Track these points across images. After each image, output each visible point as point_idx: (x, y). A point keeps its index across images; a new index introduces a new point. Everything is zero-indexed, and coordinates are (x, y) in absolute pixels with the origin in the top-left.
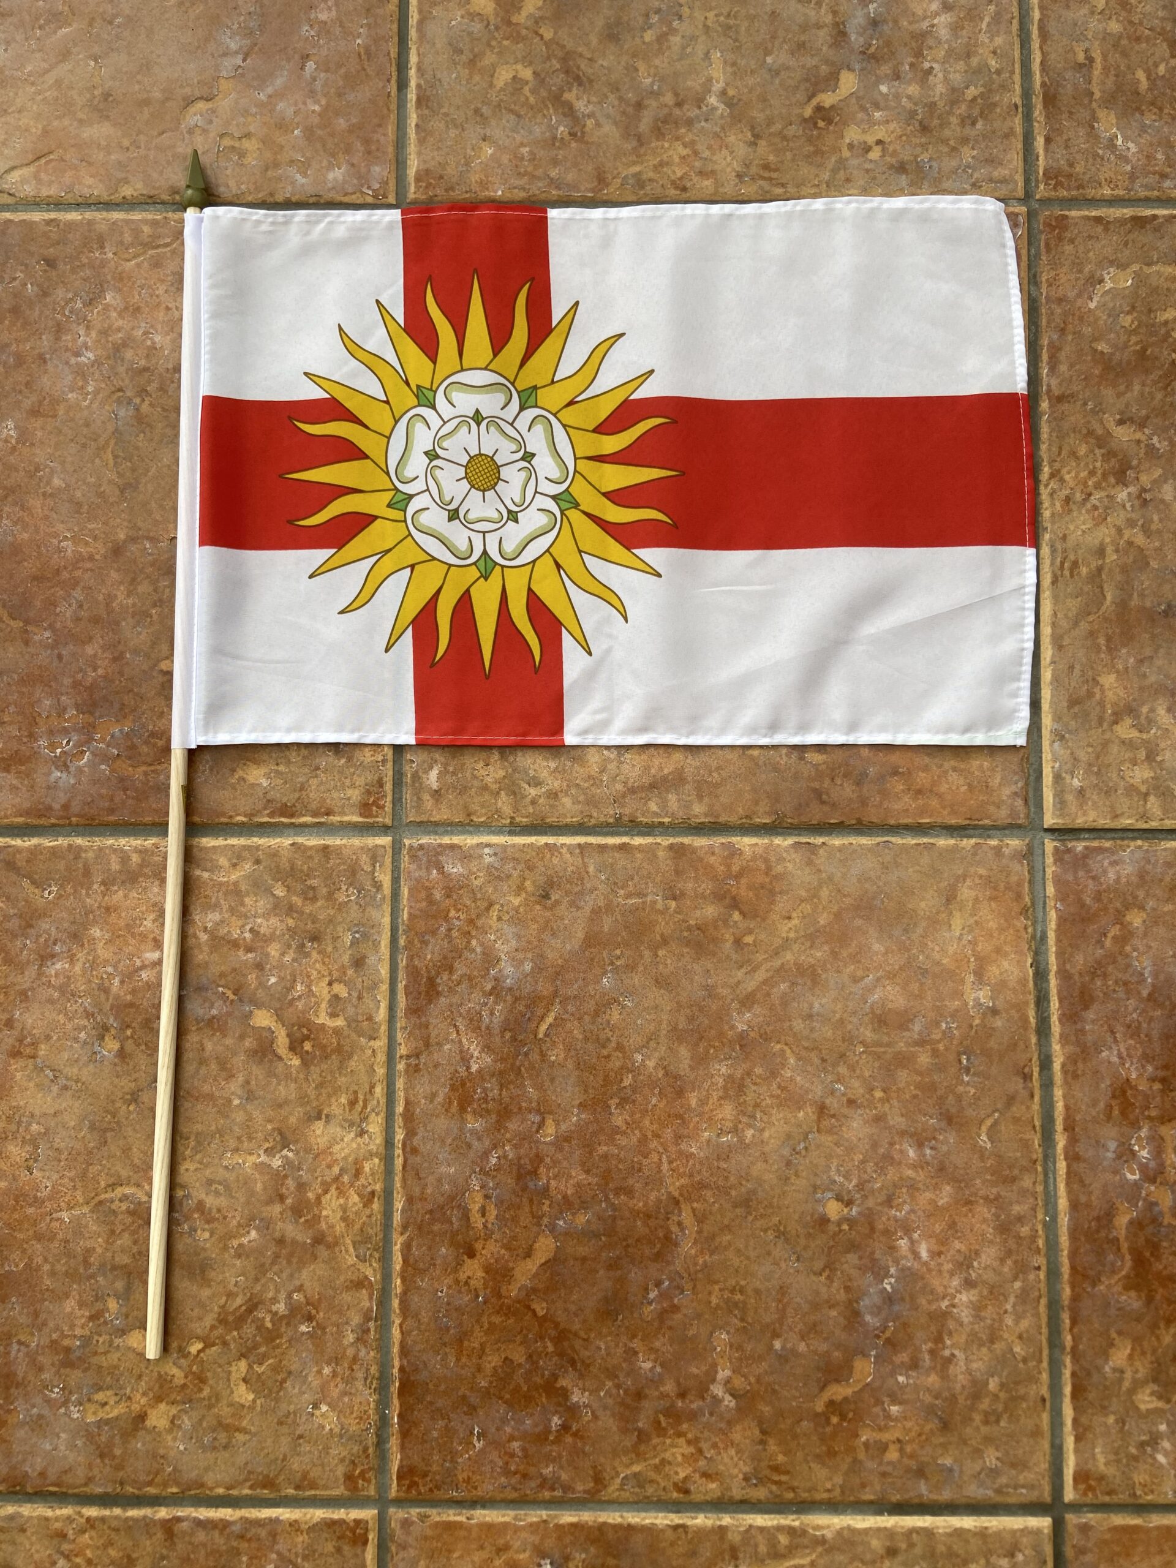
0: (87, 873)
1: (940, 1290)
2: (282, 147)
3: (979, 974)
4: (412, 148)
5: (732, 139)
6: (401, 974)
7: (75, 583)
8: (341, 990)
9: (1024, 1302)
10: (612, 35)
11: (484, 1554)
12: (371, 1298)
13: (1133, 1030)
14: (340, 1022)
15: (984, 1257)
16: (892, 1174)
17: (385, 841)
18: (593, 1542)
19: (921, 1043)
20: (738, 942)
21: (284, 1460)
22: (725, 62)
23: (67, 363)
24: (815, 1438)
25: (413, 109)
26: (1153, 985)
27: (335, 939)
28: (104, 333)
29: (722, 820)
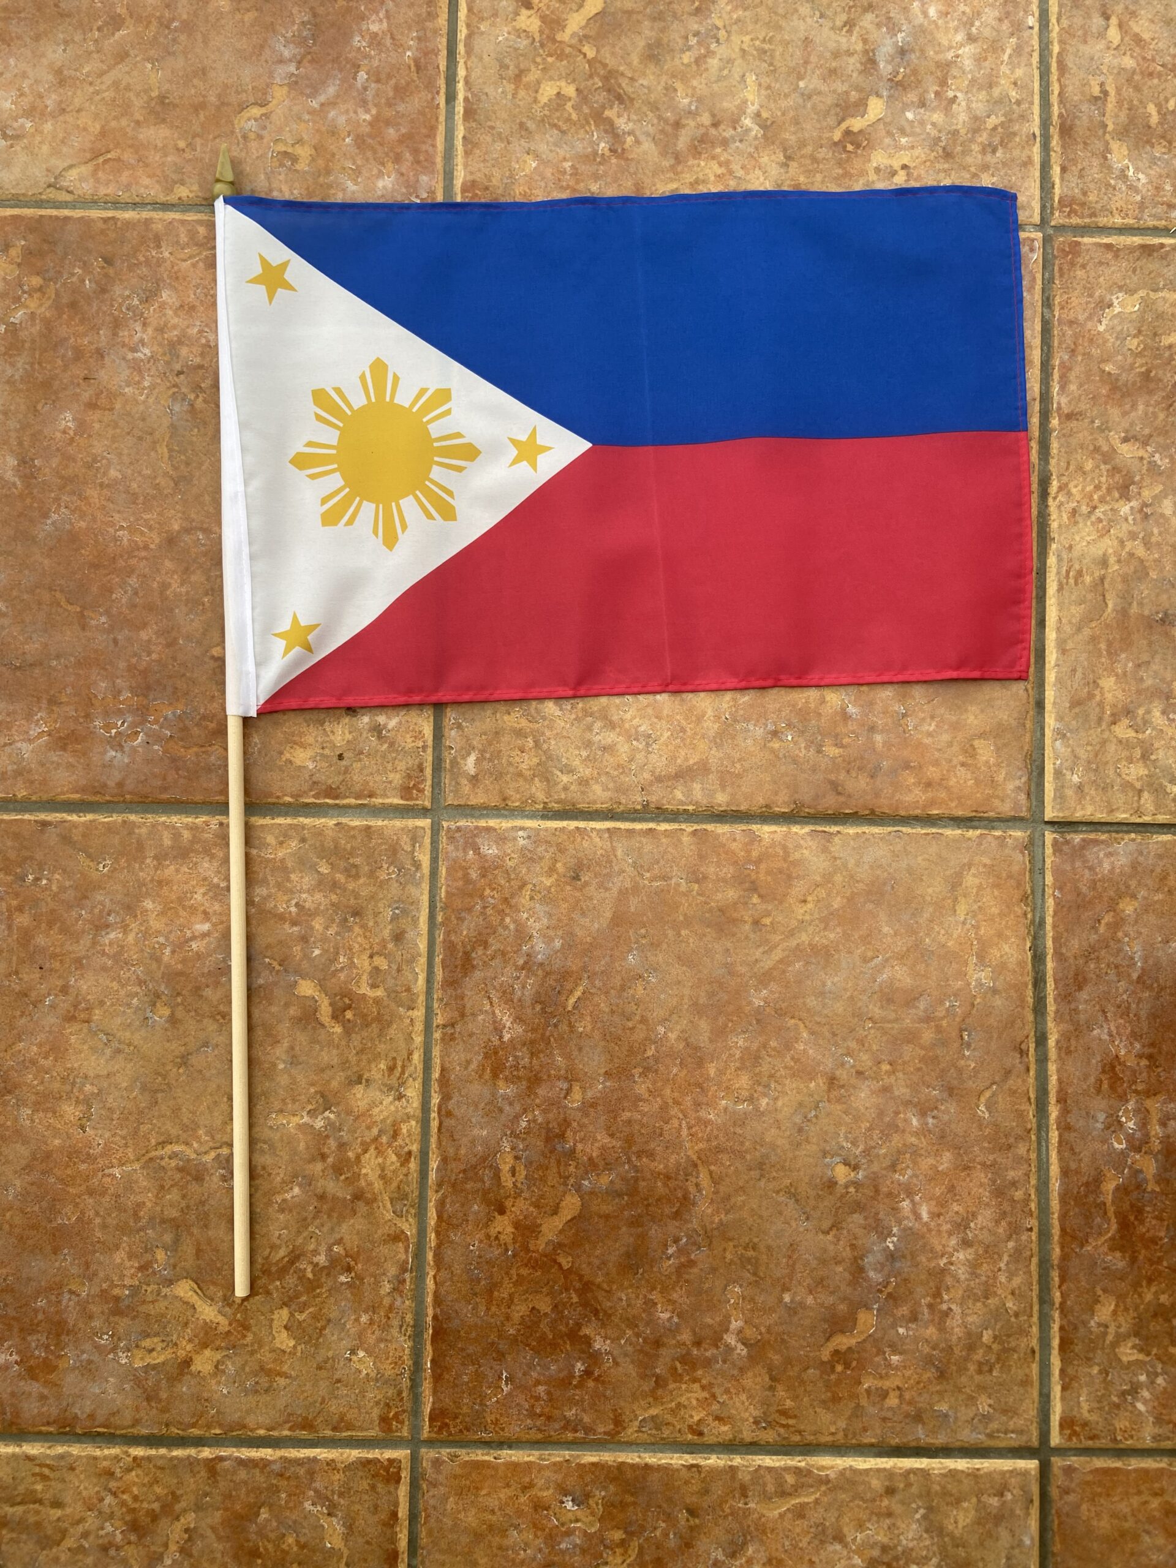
0: (140, 847)
1: (939, 1248)
3: (981, 957)
6: (439, 949)
7: (131, 571)
8: (381, 962)
9: (1017, 1261)
10: (654, 54)
11: (509, 1492)
12: (407, 1251)
13: (1124, 1011)
14: (379, 993)
15: (980, 1218)
16: (896, 1140)
17: (425, 823)
18: (614, 1480)
19: (928, 1019)
20: (756, 923)
21: (322, 1402)
23: (124, 358)
24: (820, 1384)
26: (1143, 969)
27: (376, 914)
28: (160, 330)
29: (742, 808)
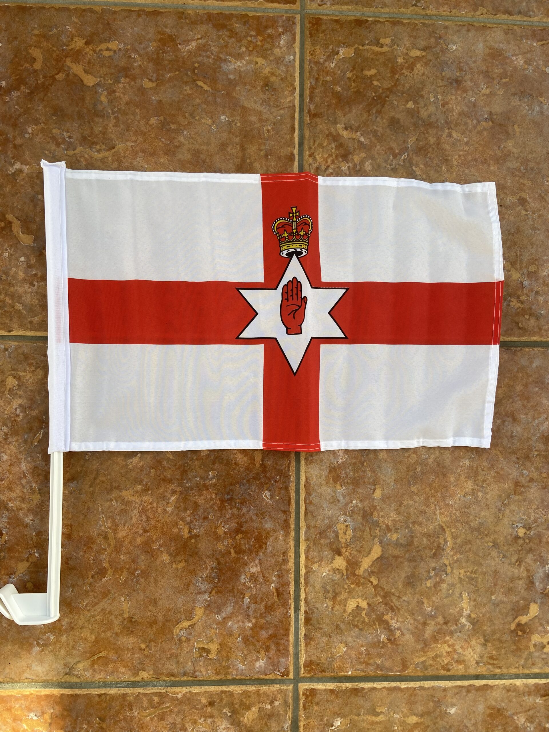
2: (231, 649)
4: (303, 647)
5: (473, 642)
22: (470, 599)
25: (303, 625)
